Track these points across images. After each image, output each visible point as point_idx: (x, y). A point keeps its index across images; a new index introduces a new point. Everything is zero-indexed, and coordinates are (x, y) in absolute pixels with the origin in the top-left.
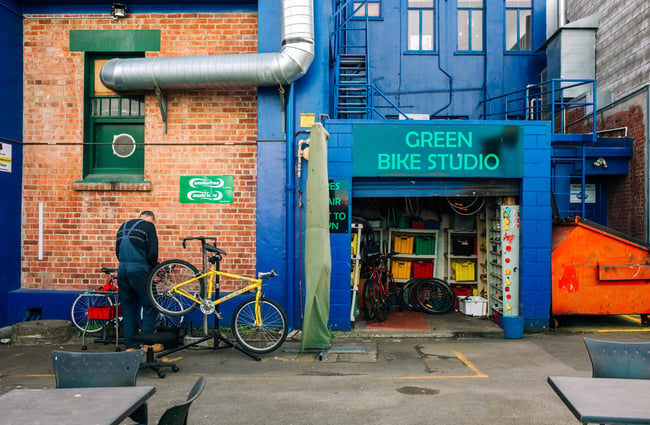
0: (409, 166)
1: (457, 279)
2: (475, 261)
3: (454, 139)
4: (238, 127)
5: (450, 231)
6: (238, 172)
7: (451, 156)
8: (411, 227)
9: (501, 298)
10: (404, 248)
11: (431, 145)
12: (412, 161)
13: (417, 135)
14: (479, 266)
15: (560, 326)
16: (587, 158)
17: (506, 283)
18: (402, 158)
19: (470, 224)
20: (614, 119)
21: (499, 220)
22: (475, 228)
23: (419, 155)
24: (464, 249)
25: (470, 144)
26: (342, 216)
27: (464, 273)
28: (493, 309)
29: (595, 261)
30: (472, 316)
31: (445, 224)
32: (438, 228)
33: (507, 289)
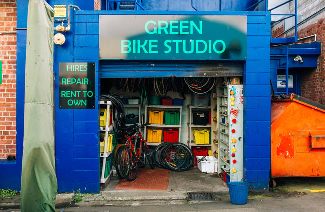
0: (148, 50)
1: (197, 143)
2: (210, 129)
3: (187, 27)
4: (6, 20)
5: (191, 107)
6: (6, 58)
7: (185, 42)
8: (161, 104)
9: (229, 162)
10: (156, 120)
11: (167, 33)
12: (151, 46)
13: (155, 23)
14: (213, 133)
15: (277, 186)
16: (290, 55)
17: (232, 150)
18: (142, 44)
19: (206, 101)
20: (307, 30)
21: (227, 98)
22: (210, 105)
23: (157, 41)
24: (203, 120)
25: (200, 32)
26: (90, 94)
27: (202, 138)
28: (222, 169)
29: (308, 131)
30: (206, 173)
31: (188, 101)
32: (182, 104)
33: (234, 155)
